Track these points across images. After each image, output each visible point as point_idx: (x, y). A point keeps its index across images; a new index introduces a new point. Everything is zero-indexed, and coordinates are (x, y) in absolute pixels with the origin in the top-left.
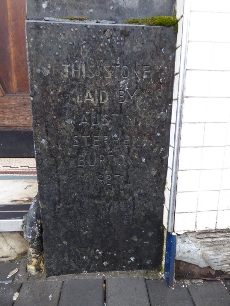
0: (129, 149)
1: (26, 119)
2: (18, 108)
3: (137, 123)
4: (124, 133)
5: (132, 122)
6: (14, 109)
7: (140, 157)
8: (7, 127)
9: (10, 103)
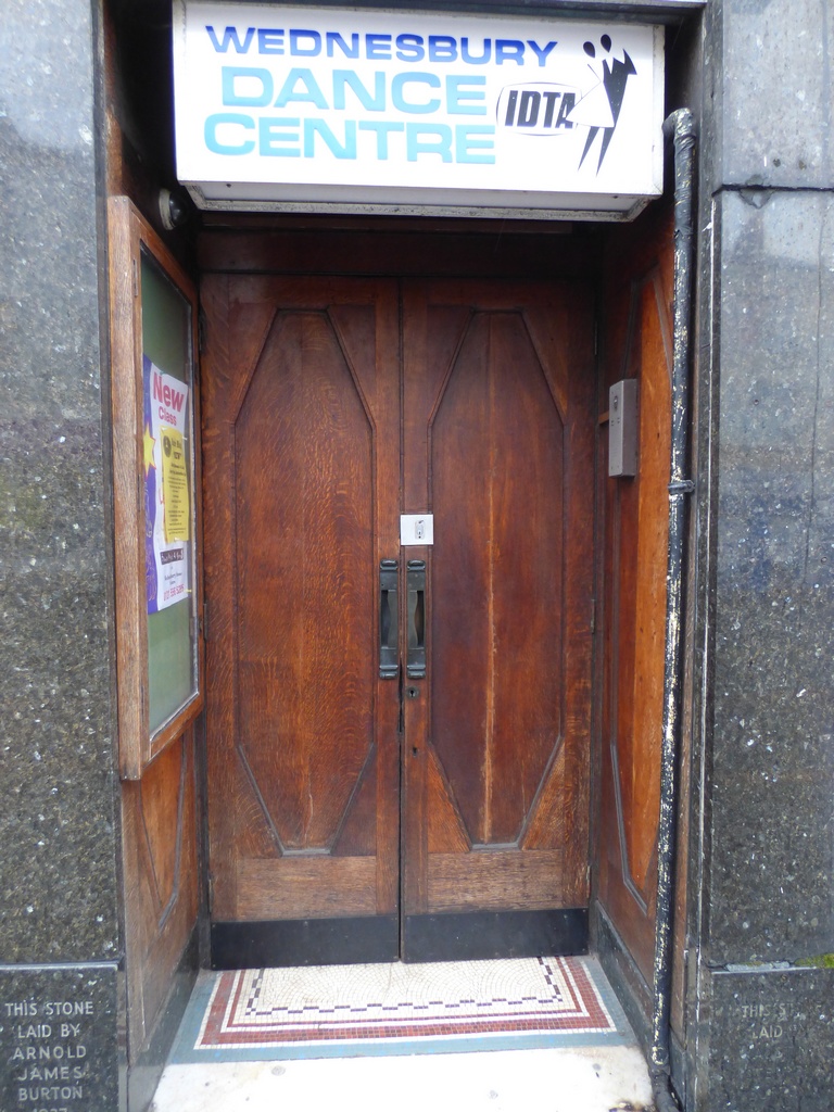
0: (801, 1081)
1: (505, 890)
2: (492, 871)
3: (809, 1053)
4: (796, 1063)
5: (805, 1053)
6: (485, 873)
7: (812, 1087)
8: (468, 905)
9: (479, 864)
